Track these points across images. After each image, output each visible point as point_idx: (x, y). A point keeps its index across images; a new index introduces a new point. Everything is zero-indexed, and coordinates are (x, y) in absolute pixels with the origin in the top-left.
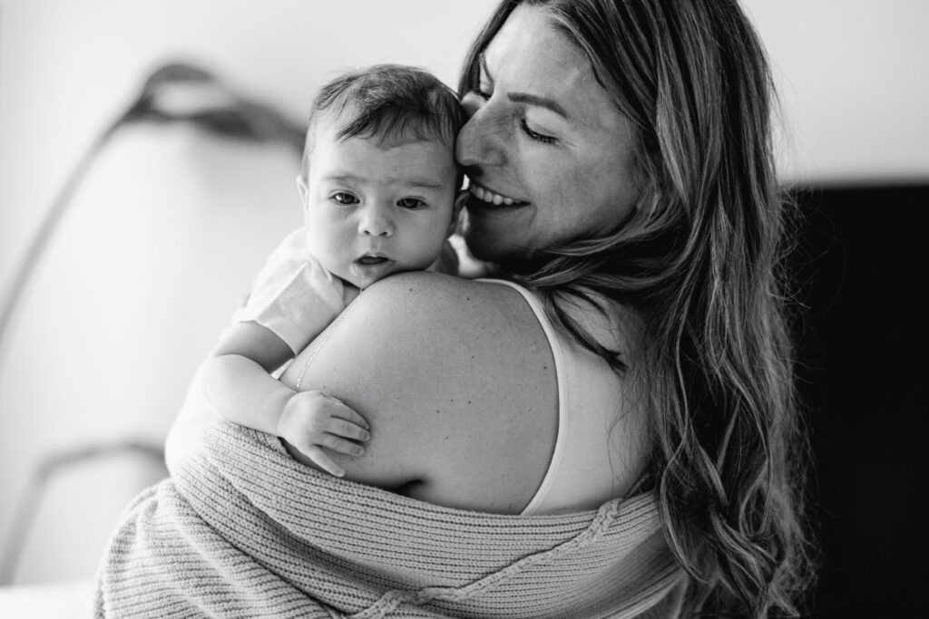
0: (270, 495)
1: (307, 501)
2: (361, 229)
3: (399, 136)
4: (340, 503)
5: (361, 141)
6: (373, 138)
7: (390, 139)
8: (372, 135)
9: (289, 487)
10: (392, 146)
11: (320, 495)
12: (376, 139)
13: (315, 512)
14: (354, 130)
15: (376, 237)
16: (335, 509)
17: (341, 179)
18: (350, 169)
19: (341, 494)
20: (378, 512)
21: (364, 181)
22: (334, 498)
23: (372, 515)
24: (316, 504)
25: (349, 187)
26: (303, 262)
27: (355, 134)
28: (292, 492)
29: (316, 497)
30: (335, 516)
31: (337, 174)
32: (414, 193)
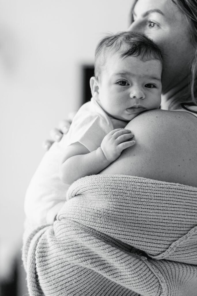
0: (126, 192)
1: (142, 190)
2: (132, 96)
3: (149, 56)
4: (157, 189)
5: (134, 58)
6: (139, 56)
7: (146, 57)
8: (138, 55)
9: (133, 186)
10: (147, 60)
11: (148, 187)
12: (140, 57)
13: (147, 195)
14: (129, 53)
15: (138, 99)
16: (155, 192)
17: (123, 74)
18: (128, 70)
19: (157, 185)
20: (174, 190)
21: (134, 75)
22: (154, 187)
23: (172, 192)
24: (146, 191)
25: (126, 78)
26: (96, 116)
27: (130, 55)
28: (135, 188)
29: (147, 188)
30: (155, 195)
31: (122, 72)
32: (153, 82)
